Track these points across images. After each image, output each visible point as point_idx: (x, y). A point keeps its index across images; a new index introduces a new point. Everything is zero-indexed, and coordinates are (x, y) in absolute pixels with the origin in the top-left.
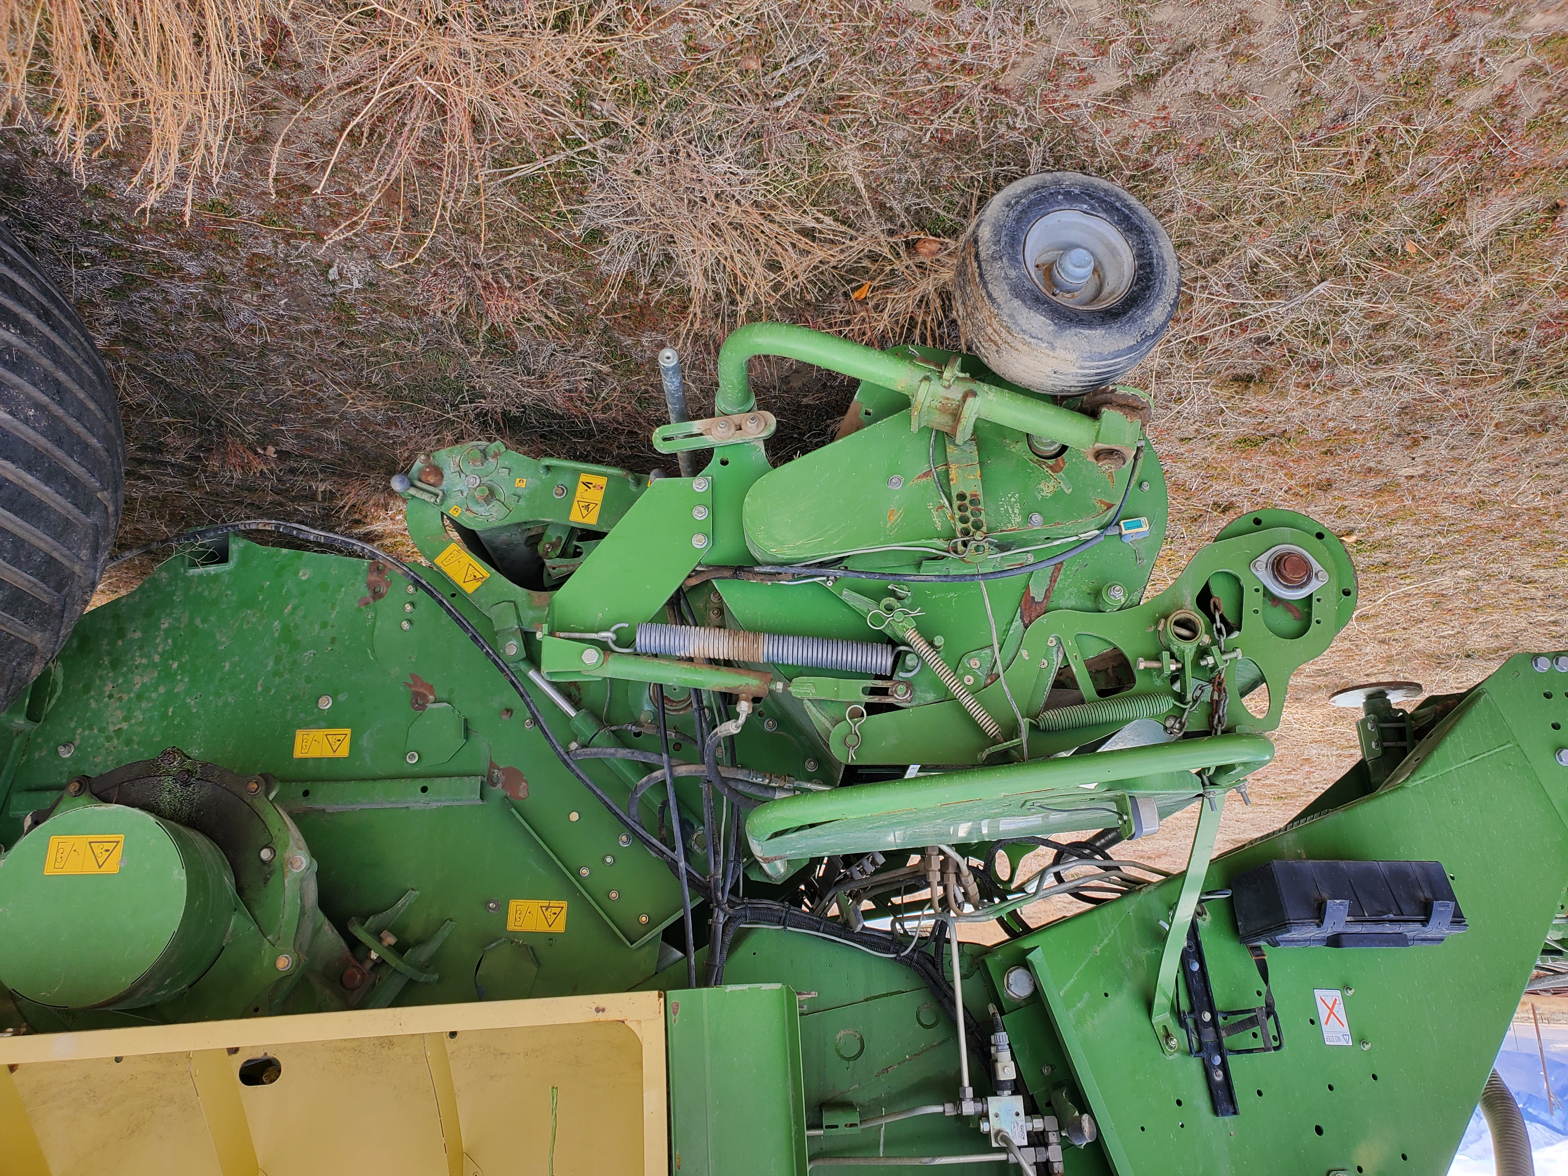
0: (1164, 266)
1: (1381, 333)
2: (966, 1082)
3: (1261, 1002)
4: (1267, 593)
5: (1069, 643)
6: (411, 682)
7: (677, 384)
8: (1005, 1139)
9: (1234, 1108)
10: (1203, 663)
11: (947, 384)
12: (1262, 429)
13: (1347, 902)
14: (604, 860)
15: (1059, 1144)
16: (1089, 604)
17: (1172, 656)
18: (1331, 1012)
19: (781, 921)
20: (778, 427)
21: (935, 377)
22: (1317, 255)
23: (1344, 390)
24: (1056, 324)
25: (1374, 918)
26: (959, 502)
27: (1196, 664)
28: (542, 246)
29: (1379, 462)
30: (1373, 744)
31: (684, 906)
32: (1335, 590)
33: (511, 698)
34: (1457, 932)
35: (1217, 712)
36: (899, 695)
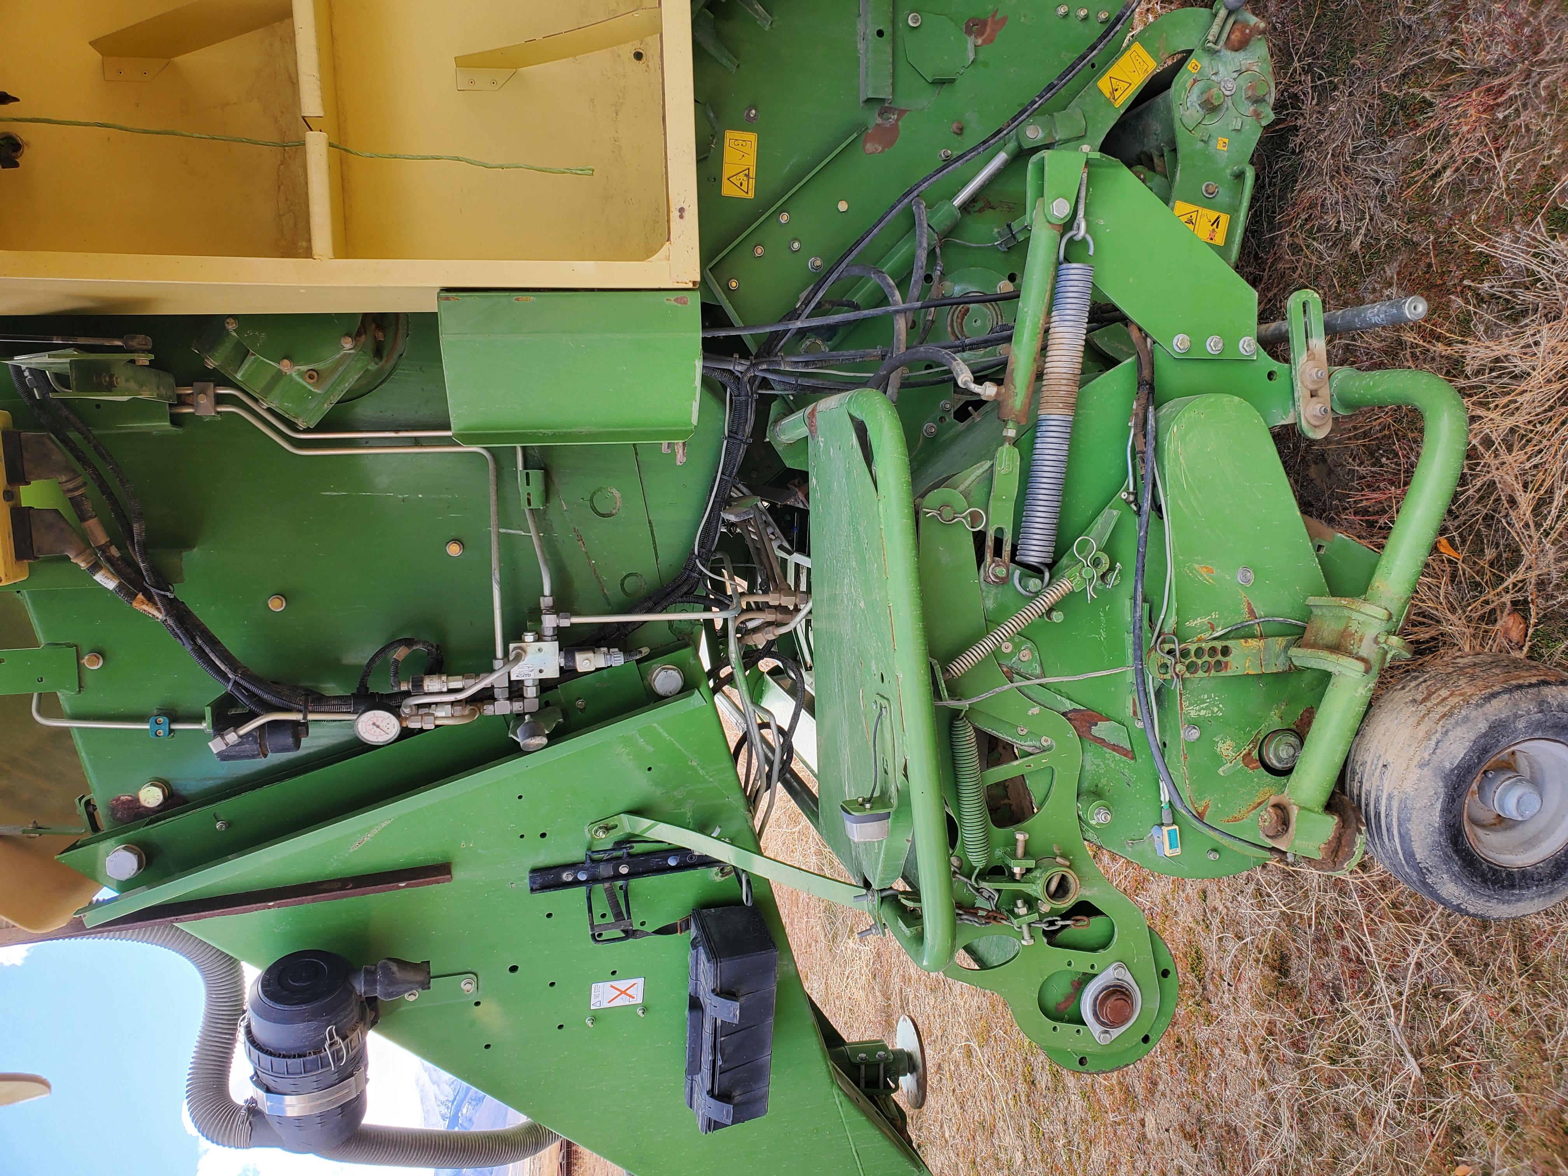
0: (1508, 902)
1: (1342, 1122)
2: (576, 620)
3: (636, 926)
4: (1088, 978)
5: (1044, 760)
6: (998, 17)
7: (1375, 320)
8: (518, 658)
9: (537, 890)
10: (1020, 903)
11: (1382, 639)
12: (1212, 979)
13: (736, 1021)
14: (796, 239)
15: (511, 712)
16: (1086, 785)
17: (1029, 870)
18: (622, 992)
19: (733, 434)
20: (1308, 439)
21: (1389, 626)
22: (1461, 1070)
23: (1264, 1072)
24: (1452, 770)
25: (718, 1046)
26: (1220, 648)
27: (1018, 895)
28: (1549, 157)
29: (1163, 1095)
30: (863, 1055)
31: (744, 328)
32: (1087, 1049)
33: (977, 132)
34: (700, 1123)
35: (967, 913)
36: (995, 568)
